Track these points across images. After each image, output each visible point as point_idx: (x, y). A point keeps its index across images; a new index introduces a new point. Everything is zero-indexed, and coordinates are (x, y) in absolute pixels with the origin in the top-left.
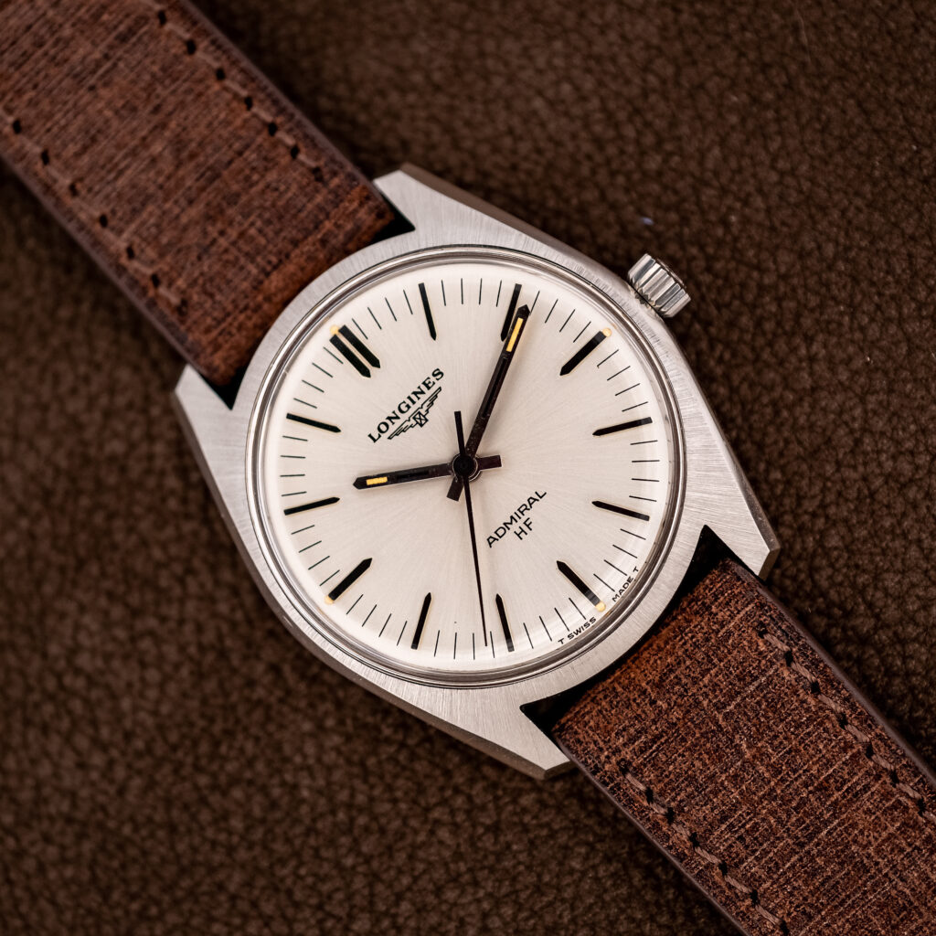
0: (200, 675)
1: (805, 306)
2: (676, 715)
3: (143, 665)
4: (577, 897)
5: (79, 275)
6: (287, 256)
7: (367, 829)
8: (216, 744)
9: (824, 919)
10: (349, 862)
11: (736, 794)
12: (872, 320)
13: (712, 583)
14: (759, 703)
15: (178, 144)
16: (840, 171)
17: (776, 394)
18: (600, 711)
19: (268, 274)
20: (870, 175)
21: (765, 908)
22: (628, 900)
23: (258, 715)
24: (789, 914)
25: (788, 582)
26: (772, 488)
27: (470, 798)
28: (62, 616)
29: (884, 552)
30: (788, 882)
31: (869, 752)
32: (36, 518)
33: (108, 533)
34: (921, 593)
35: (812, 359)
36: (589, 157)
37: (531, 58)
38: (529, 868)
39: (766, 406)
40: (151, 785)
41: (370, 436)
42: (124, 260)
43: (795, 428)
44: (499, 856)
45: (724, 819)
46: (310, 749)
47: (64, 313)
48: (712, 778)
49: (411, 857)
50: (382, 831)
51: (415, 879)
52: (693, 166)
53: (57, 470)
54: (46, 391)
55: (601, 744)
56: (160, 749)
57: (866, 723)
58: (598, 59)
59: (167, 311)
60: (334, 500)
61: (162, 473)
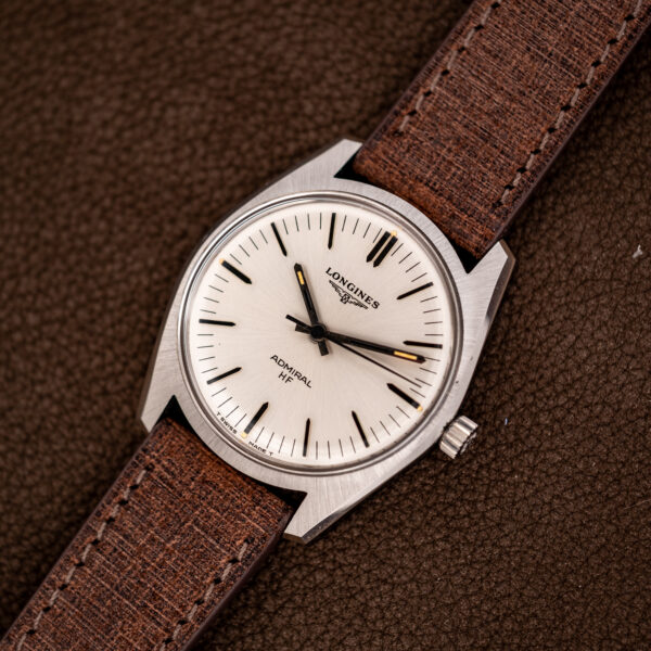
0: (173, 188)
1: (467, 533)
2: (187, 495)
3: (174, 151)
4: (70, 452)
5: (414, 63)
6: (440, 195)
7: (92, 311)
8: (132, 206)
9: (73, 611)
10: (71, 304)
11: (143, 542)
12: (464, 578)
13: (275, 505)
14: (202, 546)
15: (502, 112)
16: (557, 541)
17: (407, 524)
18: (182, 447)
19: (426, 184)
20: (558, 560)
21: (74, 573)
22: (73, 485)
23: (153, 229)
24: (73, 588)
25: (289, 551)
26: (348, 532)
27: (122, 373)
28: (196, 93)
29: (317, 610)
30: (93, 584)
31: (183, 622)
32: (255, 65)
33: (254, 113)
34: (294, 638)
35: (434, 543)
36: (541, 377)
37: (600, 328)
38: (84, 419)
39: (399, 519)
40: (99, 169)
41: (330, 269)
42: (422, 90)
43: (388, 540)
44: (88, 398)
45: (126, 537)
46: (137, 266)
47: (389, 58)
48: (151, 525)
49: (79, 343)
50: (93, 321)
51: (66, 348)
52: (547, 444)
53: (287, 73)
54: (337, 56)
55: (161, 451)
56: (123, 171)
57: (200, 617)
58: (606, 372)
59: (394, 124)
61: (296, 140)
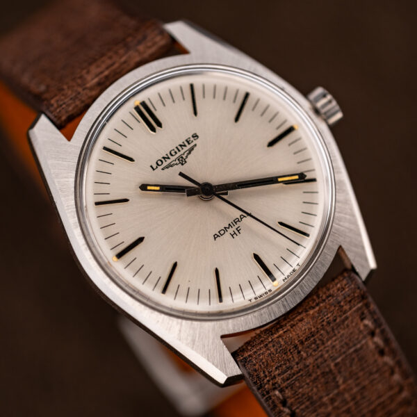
2: (309, 361)
18: (270, 354)
41: (151, 166)
55: (267, 373)
60: (126, 200)
